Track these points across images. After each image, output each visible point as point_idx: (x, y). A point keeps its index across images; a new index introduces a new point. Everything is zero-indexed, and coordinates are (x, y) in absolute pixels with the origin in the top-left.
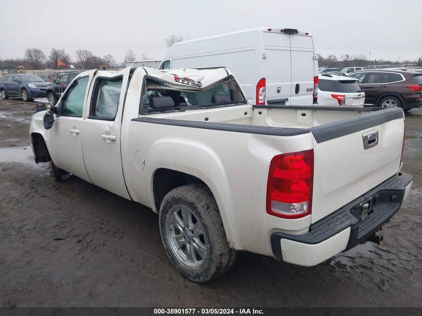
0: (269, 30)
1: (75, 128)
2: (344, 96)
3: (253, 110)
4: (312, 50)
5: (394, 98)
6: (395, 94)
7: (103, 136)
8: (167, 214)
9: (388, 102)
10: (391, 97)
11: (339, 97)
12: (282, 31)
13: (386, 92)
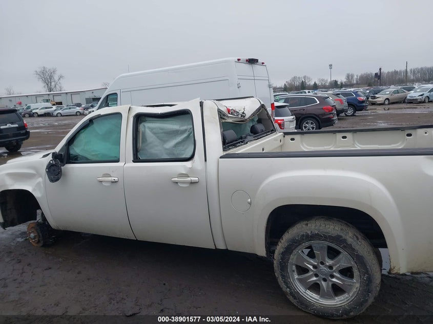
0: (239, 60)
1: (109, 175)
2: (283, 120)
3: (284, 137)
4: (267, 79)
5: (312, 119)
6: (312, 115)
7: (173, 179)
8: (291, 254)
9: (307, 123)
10: (310, 119)
11: (279, 122)
12: (247, 60)
13: (305, 114)
